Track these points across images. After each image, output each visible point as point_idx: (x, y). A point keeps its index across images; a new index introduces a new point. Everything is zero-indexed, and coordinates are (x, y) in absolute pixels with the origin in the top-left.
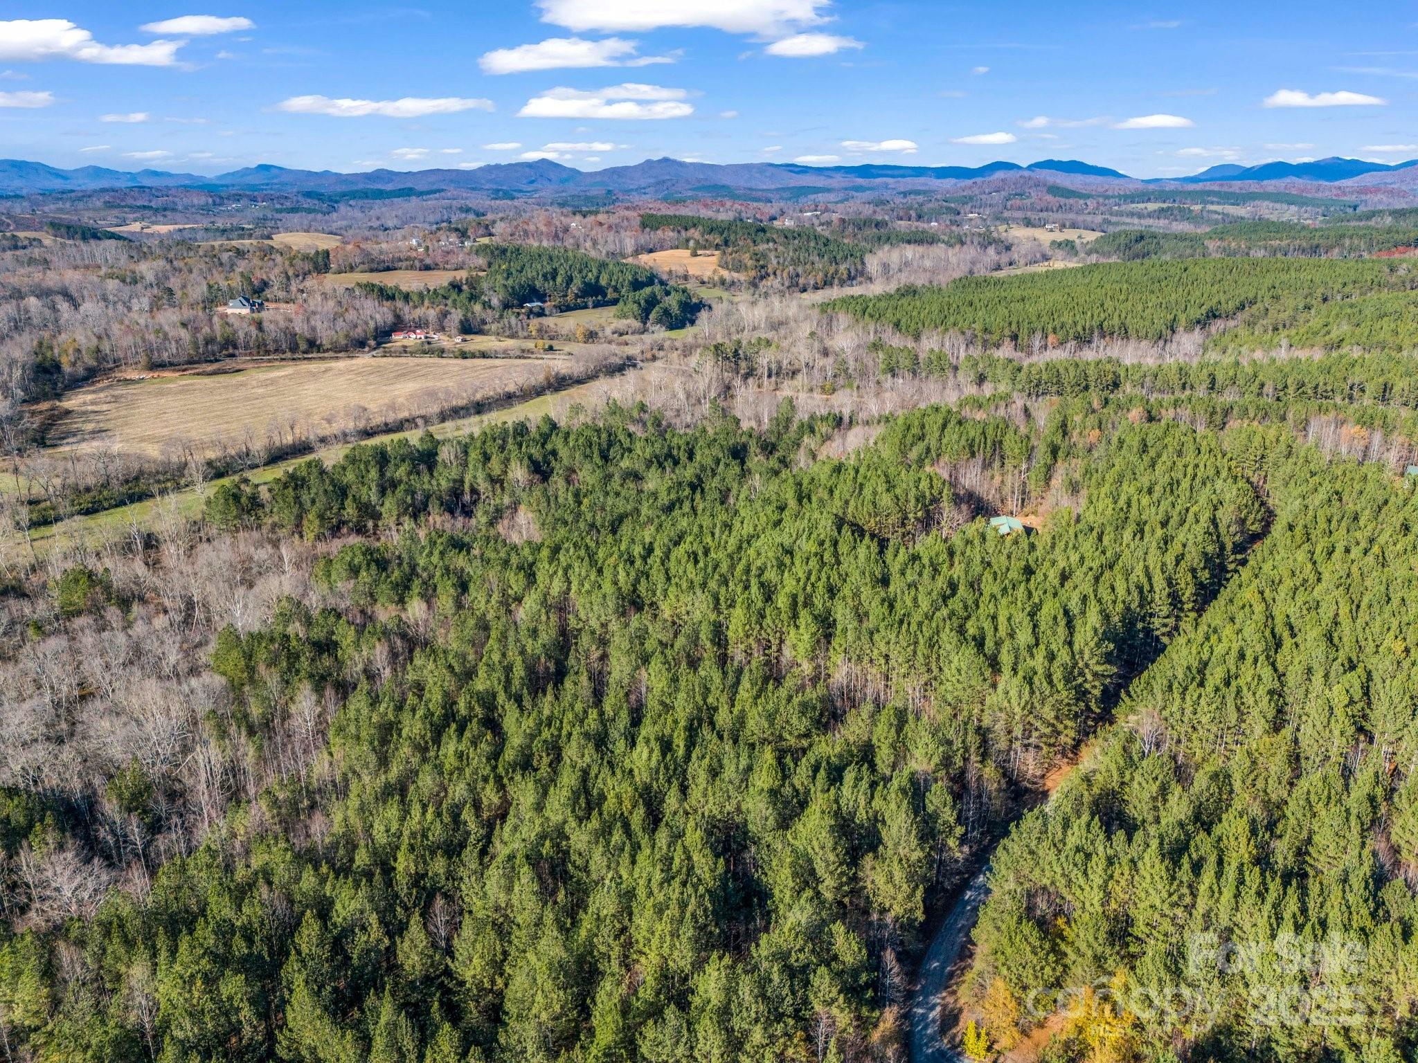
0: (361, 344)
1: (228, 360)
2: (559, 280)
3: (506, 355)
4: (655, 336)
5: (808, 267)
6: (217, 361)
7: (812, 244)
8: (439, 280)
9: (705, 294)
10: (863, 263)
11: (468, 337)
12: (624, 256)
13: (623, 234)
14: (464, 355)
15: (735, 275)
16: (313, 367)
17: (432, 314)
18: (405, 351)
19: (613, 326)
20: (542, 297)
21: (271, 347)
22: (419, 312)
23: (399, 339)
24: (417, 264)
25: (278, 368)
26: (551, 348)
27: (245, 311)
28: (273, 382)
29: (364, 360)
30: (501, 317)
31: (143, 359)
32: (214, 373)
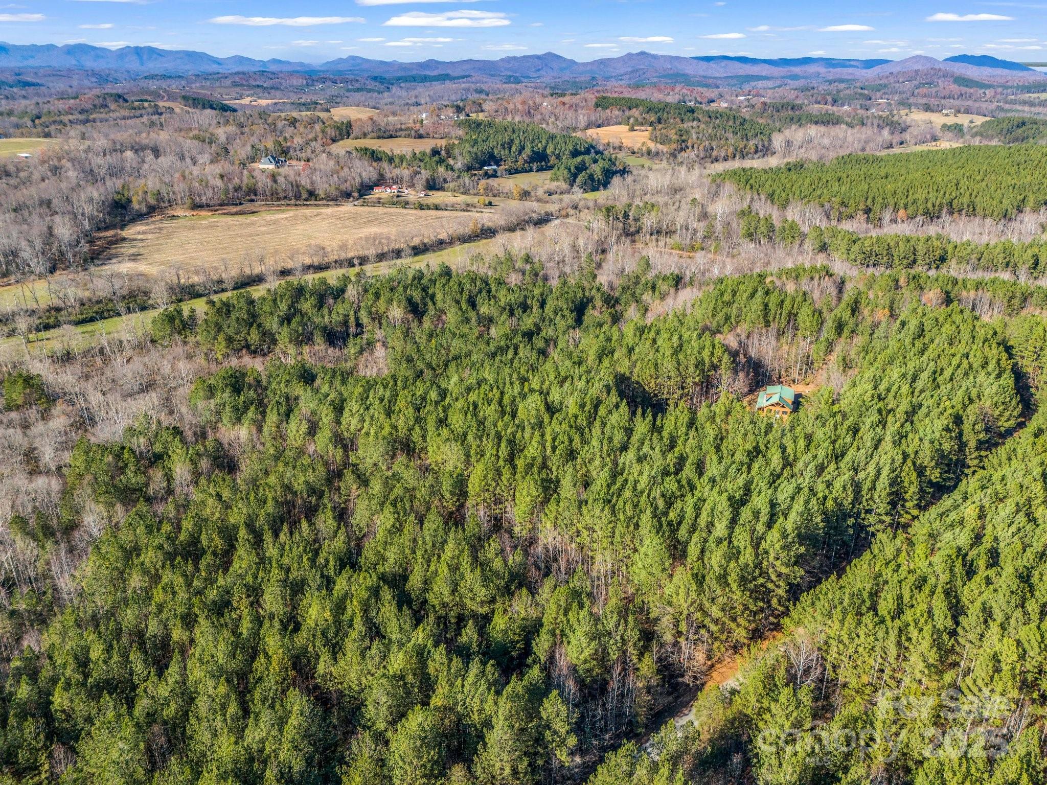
0: (348, 195)
1: (249, 204)
2: (513, 148)
3: (453, 208)
4: (574, 197)
5: (723, 142)
6: (241, 204)
7: (731, 123)
8: (426, 146)
9: (631, 161)
10: (770, 140)
11: (430, 193)
12: (575, 129)
13: (580, 111)
14: (421, 207)
15: (660, 146)
16: (308, 211)
17: (406, 173)
18: (379, 202)
19: (546, 188)
20: (498, 162)
21: (281, 195)
22: (396, 172)
23: (378, 192)
24: (413, 133)
25: (282, 211)
26: (490, 204)
27: (272, 167)
28: (277, 222)
29: (348, 208)
30: (459, 177)
31: (188, 201)
32: (236, 214)
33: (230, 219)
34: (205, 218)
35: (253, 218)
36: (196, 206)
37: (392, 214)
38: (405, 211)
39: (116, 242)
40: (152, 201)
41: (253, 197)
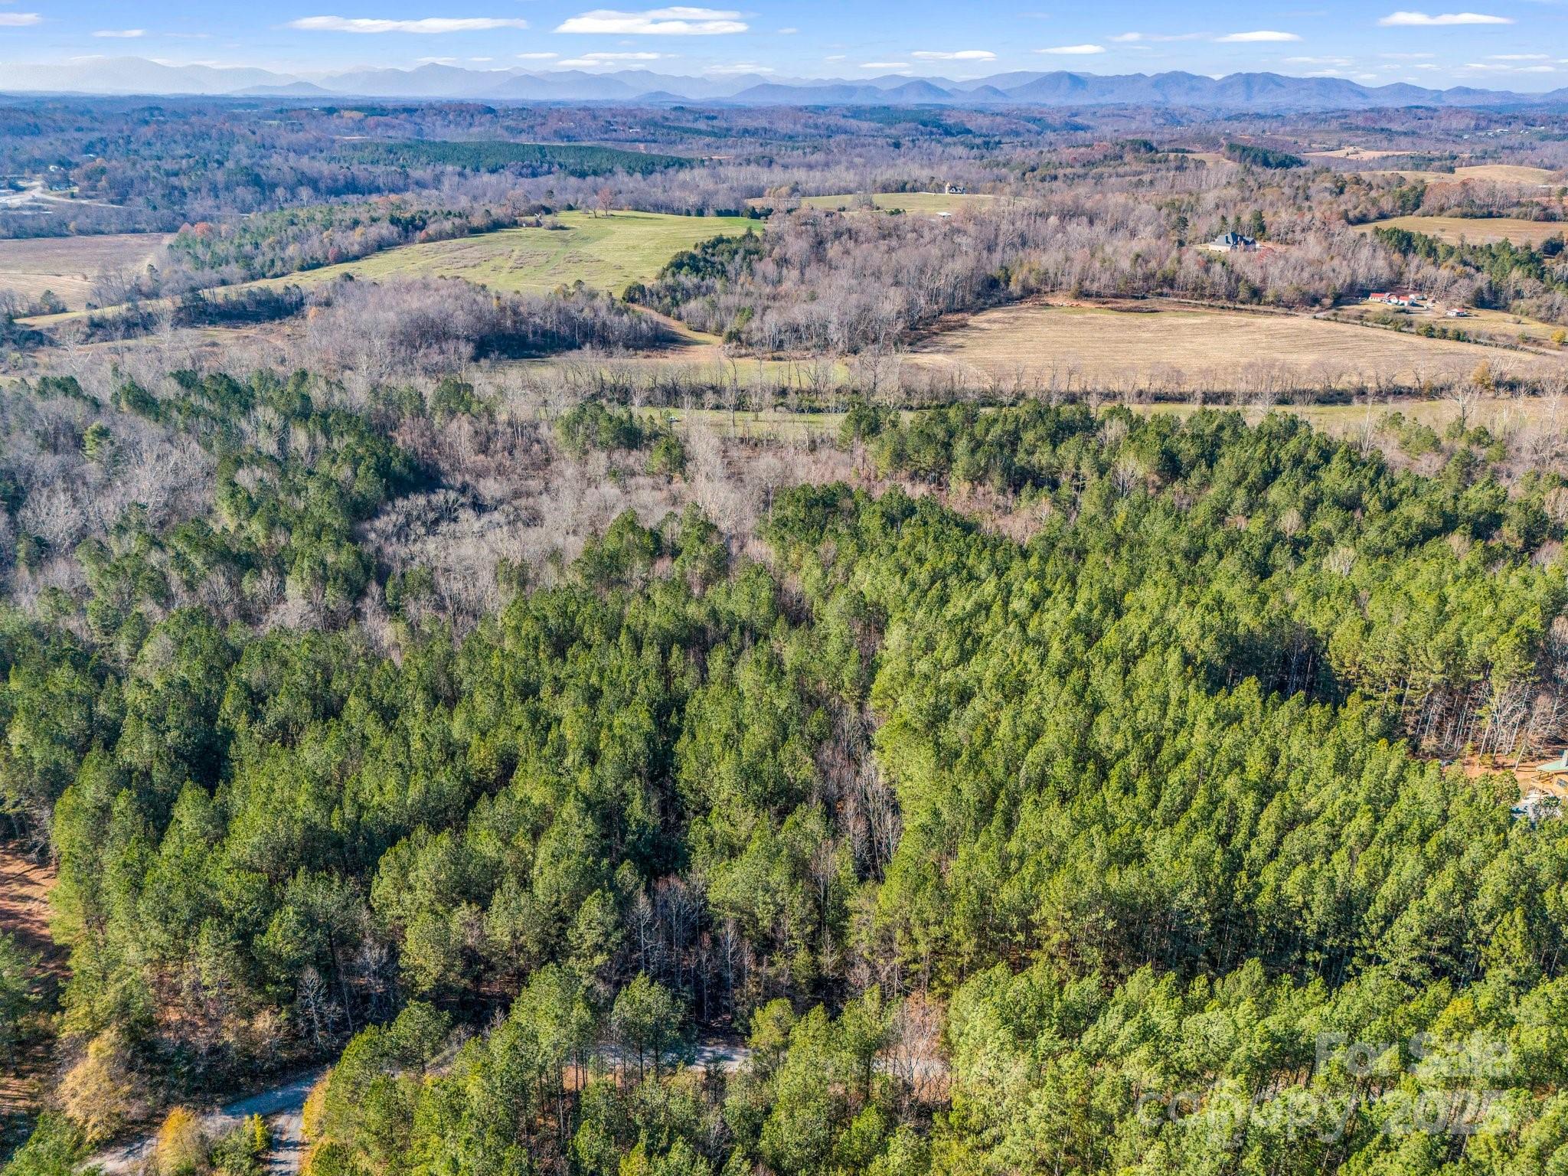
1: (1154, 299)
3: (1493, 341)
6: (1143, 298)
11: (1473, 311)
17: (1445, 274)
18: (1362, 317)
21: (1207, 292)
22: (1429, 271)
27: (1222, 249)
29: (1304, 320)
30: (1547, 291)
31: (1074, 286)
32: (1129, 310)
33: (1113, 318)
34: (1084, 312)
35: (1147, 319)
36: (1083, 294)
37: (1366, 338)
38: (1395, 335)
39: (953, 328)
40: (1032, 282)
41: (1165, 290)
